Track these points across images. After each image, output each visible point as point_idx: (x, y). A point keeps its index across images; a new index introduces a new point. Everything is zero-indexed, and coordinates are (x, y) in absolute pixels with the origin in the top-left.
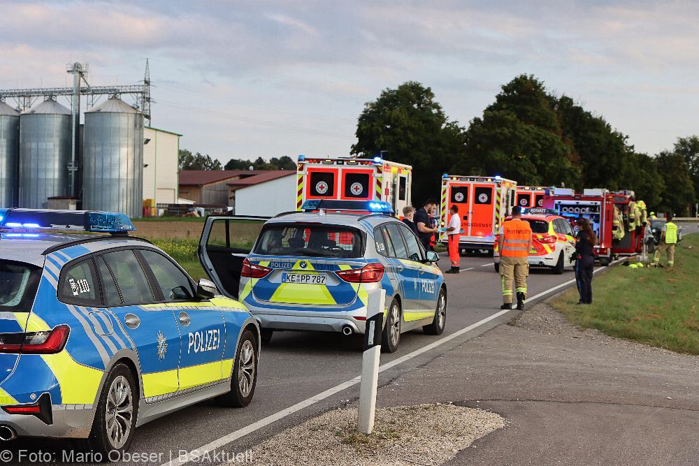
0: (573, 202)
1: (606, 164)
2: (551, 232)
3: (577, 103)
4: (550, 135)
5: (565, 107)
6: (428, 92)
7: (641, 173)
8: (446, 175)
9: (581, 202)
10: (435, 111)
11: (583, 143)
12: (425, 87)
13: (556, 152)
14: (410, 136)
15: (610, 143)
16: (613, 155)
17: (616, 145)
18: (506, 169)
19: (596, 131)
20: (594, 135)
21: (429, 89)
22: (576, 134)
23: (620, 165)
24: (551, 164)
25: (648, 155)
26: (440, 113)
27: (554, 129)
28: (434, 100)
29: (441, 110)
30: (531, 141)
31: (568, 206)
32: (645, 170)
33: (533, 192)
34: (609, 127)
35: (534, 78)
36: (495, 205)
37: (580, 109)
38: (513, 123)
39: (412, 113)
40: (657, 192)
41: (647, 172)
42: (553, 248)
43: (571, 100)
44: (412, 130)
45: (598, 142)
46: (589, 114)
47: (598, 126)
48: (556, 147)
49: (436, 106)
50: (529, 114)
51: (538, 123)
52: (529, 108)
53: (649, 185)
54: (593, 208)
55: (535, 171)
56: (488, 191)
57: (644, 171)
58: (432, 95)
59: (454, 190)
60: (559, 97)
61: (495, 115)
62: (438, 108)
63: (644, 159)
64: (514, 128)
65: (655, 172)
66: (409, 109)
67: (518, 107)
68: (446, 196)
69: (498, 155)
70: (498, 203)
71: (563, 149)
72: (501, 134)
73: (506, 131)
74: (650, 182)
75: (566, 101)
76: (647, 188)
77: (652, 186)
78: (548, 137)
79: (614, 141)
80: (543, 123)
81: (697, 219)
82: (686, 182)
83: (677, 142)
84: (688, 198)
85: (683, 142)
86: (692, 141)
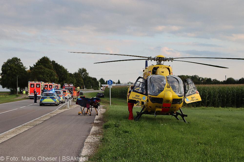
0: (68, 87)
1: (64, 77)
2: (67, 92)
3: (56, 62)
4: (52, 71)
5: (53, 63)
6: (19, 60)
8: (29, 81)
9: (69, 87)
10: (21, 64)
11: (58, 72)
12: (19, 58)
13: (53, 75)
14: (16, 71)
18: (42, 79)
19: (61, 69)
20: (61, 70)
21: (20, 59)
22: (56, 70)
23: (67, 77)
24: (52, 78)
26: (22, 65)
27: (52, 69)
28: (21, 62)
29: (23, 64)
30: (48, 72)
31: (67, 88)
33: (48, 84)
34: (64, 67)
35: (47, 57)
36: (41, 88)
37: (57, 64)
38: (44, 68)
39: (16, 65)
42: (67, 95)
43: (55, 61)
44: (16, 69)
45: (62, 71)
46: (59, 65)
47: (61, 68)
48: (53, 73)
49: (21, 63)
50: (46, 66)
51: (48, 68)
52: (46, 64)
53: (72, 81)
54: (71, 88)
55: (49, 79)
56: (39, 85)
58: (20, 60)
59: (31, 85)
60: (52, 61)
61: (40, 67)
62: (22, 63)
63: (71, 74)
64: (44, 70)
65: (74, 78)
66: (15, 64)
67: (44, 64)
68: (29, 86)
69: (41, 76)
70: (41, 87)
72: (41, 71)
73: (42, 70)
75: (53, 62)
78: (51, 71)
79: (65, 71)
80: (50, 68)
81: (84, 90)
82: (81, 80)
83: (79, 69)
84: (82, 84)
85: (80, 70)
86: (82, 69)
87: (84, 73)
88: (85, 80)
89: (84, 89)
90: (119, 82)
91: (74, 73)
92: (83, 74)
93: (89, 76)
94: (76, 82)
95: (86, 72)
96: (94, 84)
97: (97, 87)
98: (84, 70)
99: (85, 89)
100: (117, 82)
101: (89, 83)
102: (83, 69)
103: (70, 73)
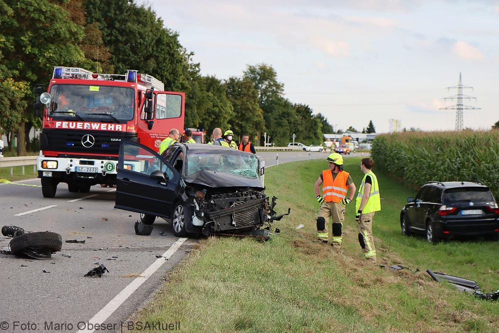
7: (208, 96)
11: (120, 38)
13: (58, 35)
15: (159, 42)
16: (165, 59)
17: (168, 45)
20: (136, 27)
25: (216, 78)
32: (213, 93)
40: (225, 118)
41: (214, 95)
45: (142, 37)
53: (217, 110)
57: (210, 94)
65: (224, 97)
71: (70, 32)
74: (217, 106)
76: (214, 113)
77: (220, 110)
79: (165, 40)
81: (265, 148)
82: (254, 109)
83: (246, 69)
84: (257, 125)
85: (252, 71)
86: (261, 69)
87: (267, 83)
88: (268, 112)
89: (266, 144)
90: (371, 129)
91: (227, 79)
92: (264, 87)
93: (285, 97)
94: (234, 114)
95: (274, 81)
96: (301, 129)
97: (312, 138)
98: (267, 74)
99: (268, 144)
100: (366, 129)
101: (285, 121)
102: (263, 68)
103: (208, 78)
